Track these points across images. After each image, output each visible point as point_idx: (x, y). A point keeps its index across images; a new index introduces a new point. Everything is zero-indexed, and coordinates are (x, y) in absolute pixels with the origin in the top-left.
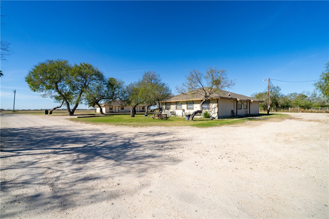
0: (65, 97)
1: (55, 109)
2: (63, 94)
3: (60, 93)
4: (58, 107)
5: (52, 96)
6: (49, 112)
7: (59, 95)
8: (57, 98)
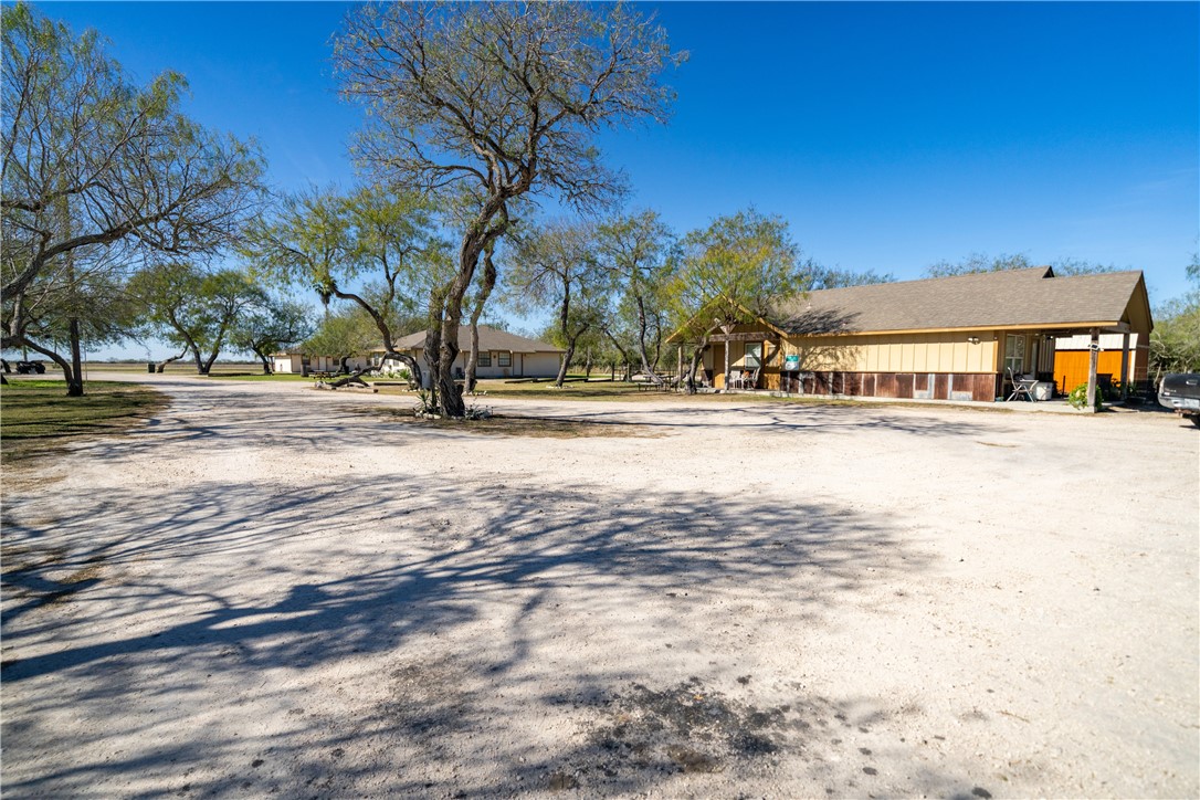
0: (190, 336)
1: (169, 361)
2: (186, 329)
3: (179, 327)
4: (176, 358)
5: (163, 335)
6: (157, 368)
7: (177, 332)
8: (172, 338)
